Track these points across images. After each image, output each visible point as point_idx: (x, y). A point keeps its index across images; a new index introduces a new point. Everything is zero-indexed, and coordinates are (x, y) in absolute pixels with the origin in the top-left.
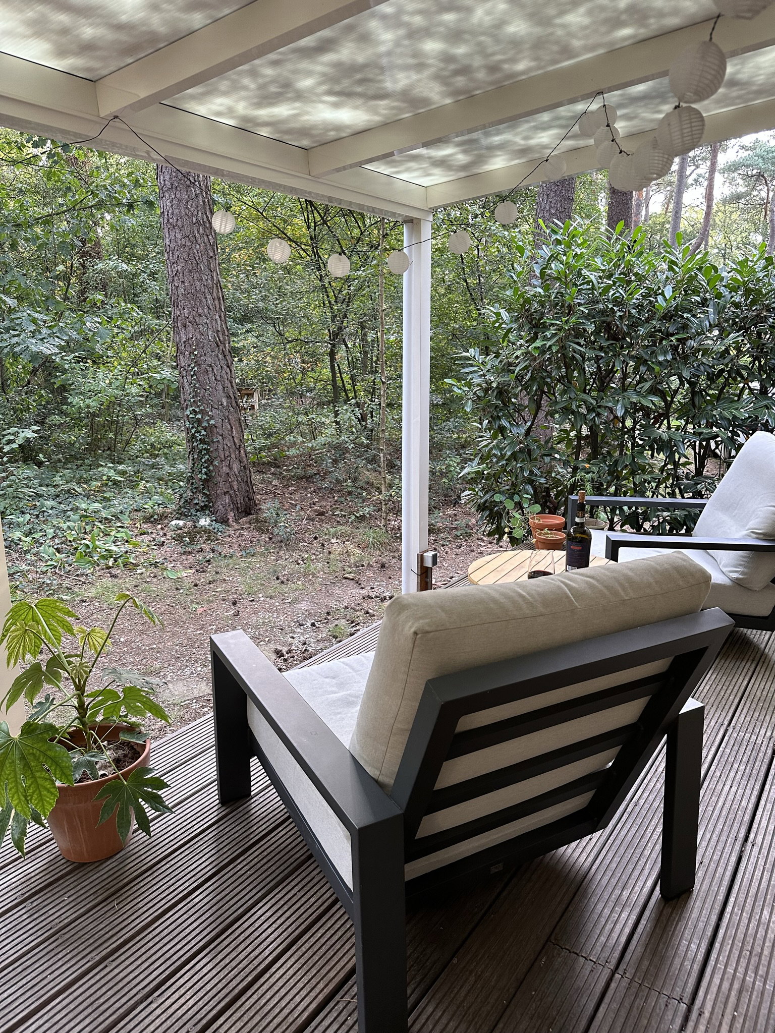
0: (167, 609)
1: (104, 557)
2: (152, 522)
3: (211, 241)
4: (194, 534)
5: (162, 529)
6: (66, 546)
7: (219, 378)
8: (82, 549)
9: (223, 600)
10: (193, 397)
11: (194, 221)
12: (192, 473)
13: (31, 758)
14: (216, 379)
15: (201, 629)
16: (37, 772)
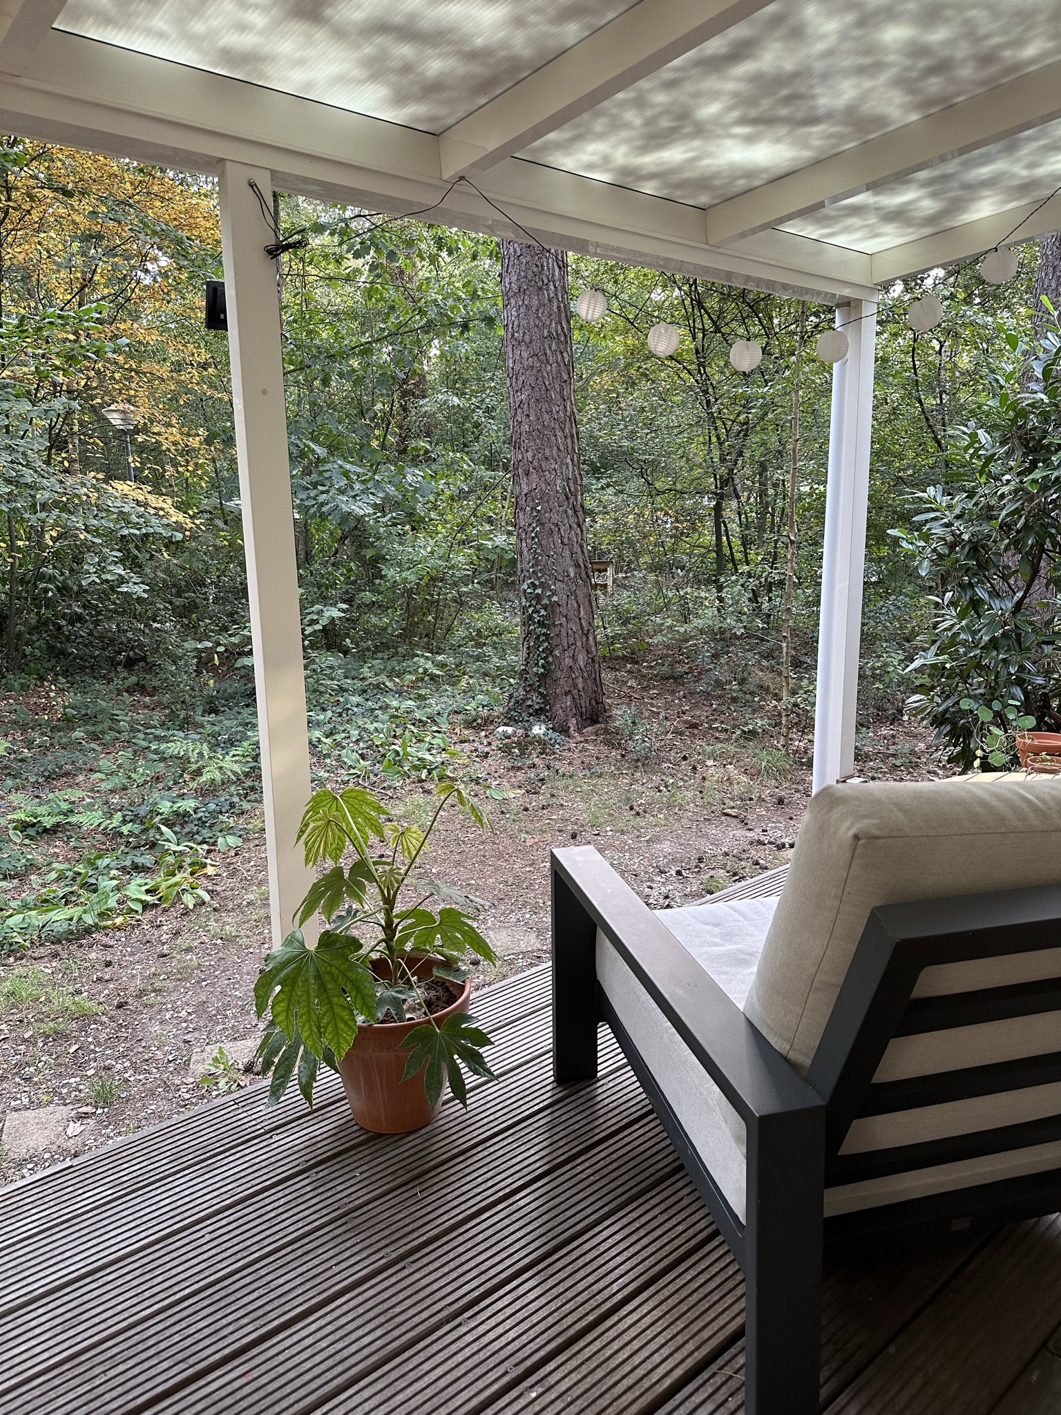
0: (490, 837)
1: (416, 768)
2: (474, 728)
3: (566, 360)
4: (525, 744)
5: (486, 736)
6: (372, 752)
7: (566, 540)
8: (390, 756)
9: (560, 831)
10: (533, 566)
11: (546, 333)
12: (526, 665)
13: (327, 977)
14: (562, 543)
15: (531, 865)
16: (334, 996)
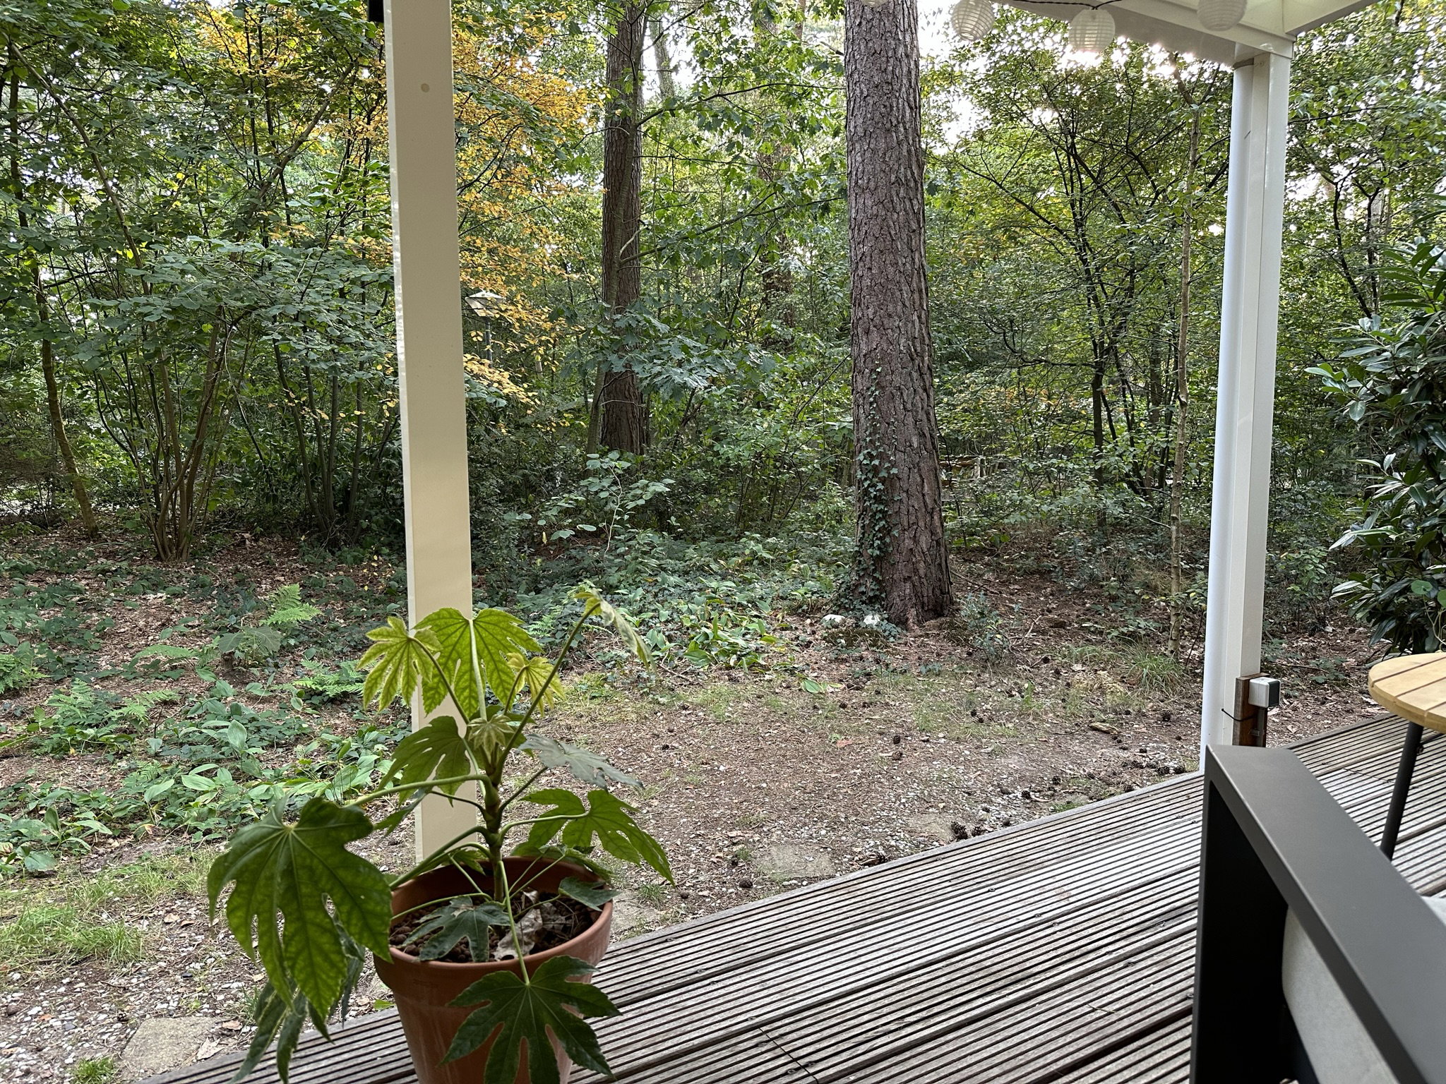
2: (799, 615)
3: (916, 208)
4: (854, 635)
5: (811, 625)
6: (680, 635)
7: (909, 406)
8: (699, 639)
9: (881, 734)
10: (870, 435)
11: (893, 179)
12: (860, 547)
14: (905, 408)
16: (309, 908)
